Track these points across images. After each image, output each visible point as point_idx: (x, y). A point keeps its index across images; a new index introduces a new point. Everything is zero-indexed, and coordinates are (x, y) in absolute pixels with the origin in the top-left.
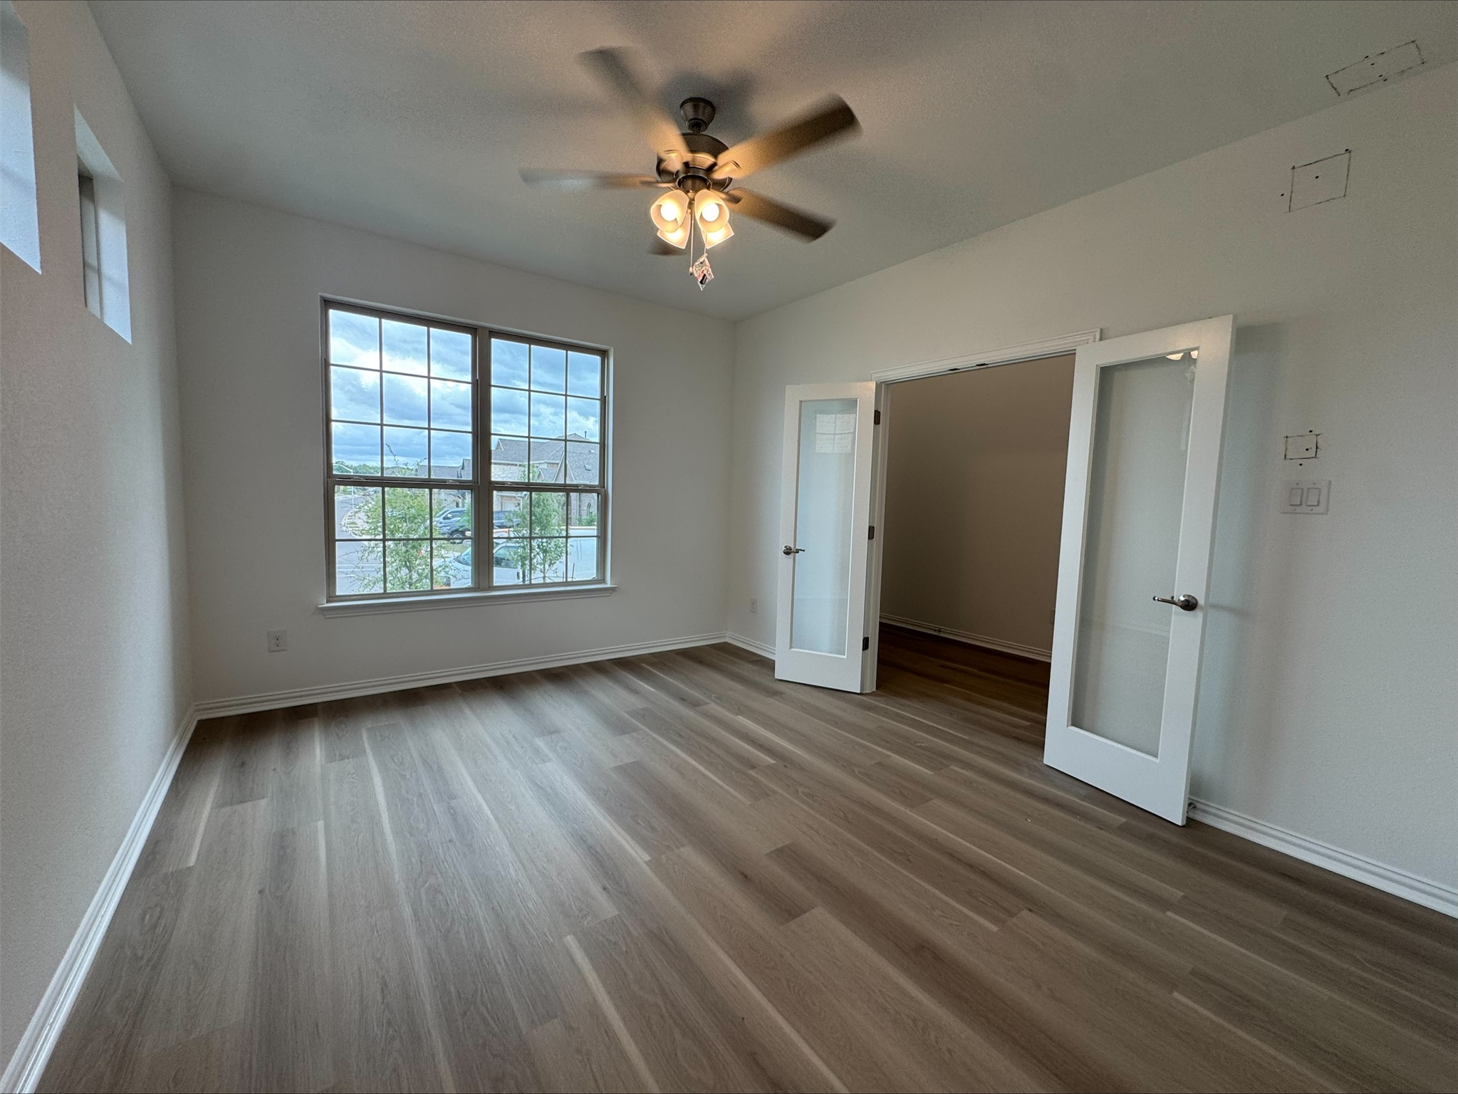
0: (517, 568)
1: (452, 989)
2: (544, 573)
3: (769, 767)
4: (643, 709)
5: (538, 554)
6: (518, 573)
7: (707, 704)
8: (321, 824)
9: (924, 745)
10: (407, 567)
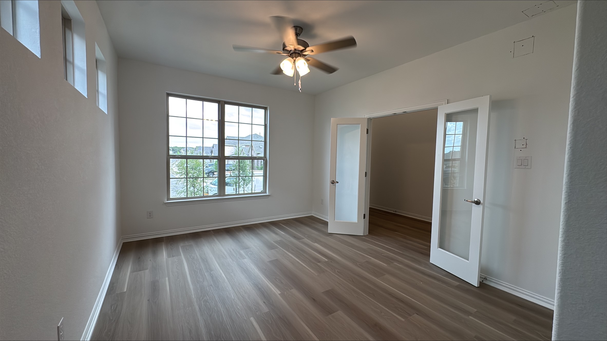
0: (233, 186)
1: (213, 333)
2: (244, 188)
3: (326, 262)
4: (280, 240)
5: (242, 181)
6: (234, 189)
7: (303, 238)
8: (167, 279)
9: (384, 255)
10: (193, 187)
